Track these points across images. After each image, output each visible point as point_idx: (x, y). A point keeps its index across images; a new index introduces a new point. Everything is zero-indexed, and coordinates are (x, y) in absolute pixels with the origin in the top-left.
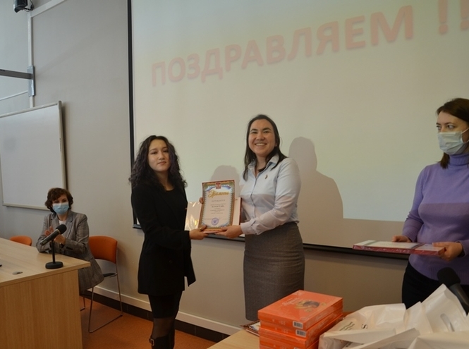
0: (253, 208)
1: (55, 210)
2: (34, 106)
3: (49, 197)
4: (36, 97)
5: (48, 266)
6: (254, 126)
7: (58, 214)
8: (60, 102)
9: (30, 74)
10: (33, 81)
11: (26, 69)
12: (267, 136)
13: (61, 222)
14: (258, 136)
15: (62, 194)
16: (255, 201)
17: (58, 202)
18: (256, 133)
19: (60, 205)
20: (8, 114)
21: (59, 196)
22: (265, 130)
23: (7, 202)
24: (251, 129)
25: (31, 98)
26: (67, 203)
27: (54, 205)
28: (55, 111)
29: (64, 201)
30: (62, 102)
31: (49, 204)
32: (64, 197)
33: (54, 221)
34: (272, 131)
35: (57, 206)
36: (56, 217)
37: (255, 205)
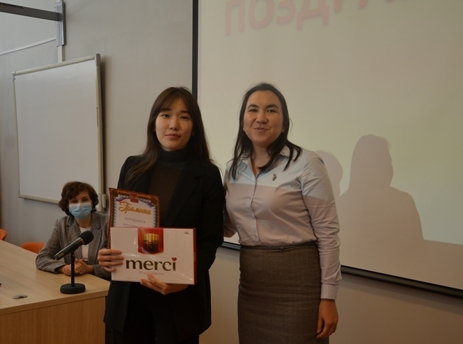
0: (254, 222)
1: (73, 213)
2: (64, 60)
3: (63, 195)
4: (66, 47)
5: (65, 290)
6: (253, 99)
7: (77, 219)
8: (98, 56)
9: (58, 14)
10: (62, 24)
11: (53, 6)
12: (271, 117)
13: (83, 230)
14: (259, 116)
15: (82, 190)
16: (257, 212)
17: (76, 202)
18: (255, 111)
19: (78, 205)
20: (29, 70)
21: (78, 194)
22: (270, 108)
23: (24, 193)
24: (248, 104)
25: (60, 48)
26: (89, 203)
27: (71, 206)
28: (92, 67)
29: (84, 200)
30: (102, 56)
31: (64, 205)
32: (85, 194)
33: (71, 229)
34: (280, 110)
35: (75, 208)
36: (75, 224)
37: (256, 218)
